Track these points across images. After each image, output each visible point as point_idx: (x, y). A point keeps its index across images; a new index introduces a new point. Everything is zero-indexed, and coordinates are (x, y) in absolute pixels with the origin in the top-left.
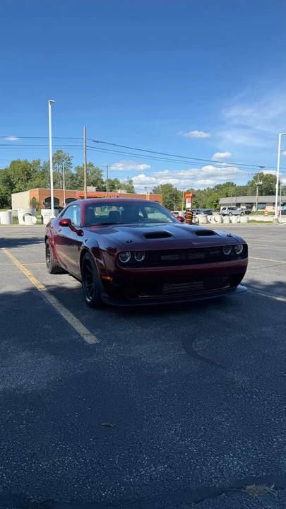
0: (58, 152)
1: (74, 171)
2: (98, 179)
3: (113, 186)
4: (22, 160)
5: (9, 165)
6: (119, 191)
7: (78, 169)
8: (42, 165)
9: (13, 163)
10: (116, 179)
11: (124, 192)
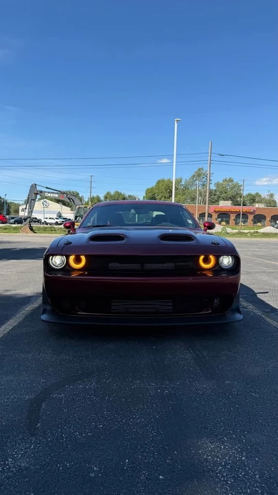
0: (199, 170)
1: (213, 187)
2: (237, 194)
3: (253, 199)
4: (166, 179)
5: (154, 185)
6: (257, 205)
7: (217, 185)
8: (183, 183)
9: (159, 182)
10: (257, 194)
11: (262, 206)
